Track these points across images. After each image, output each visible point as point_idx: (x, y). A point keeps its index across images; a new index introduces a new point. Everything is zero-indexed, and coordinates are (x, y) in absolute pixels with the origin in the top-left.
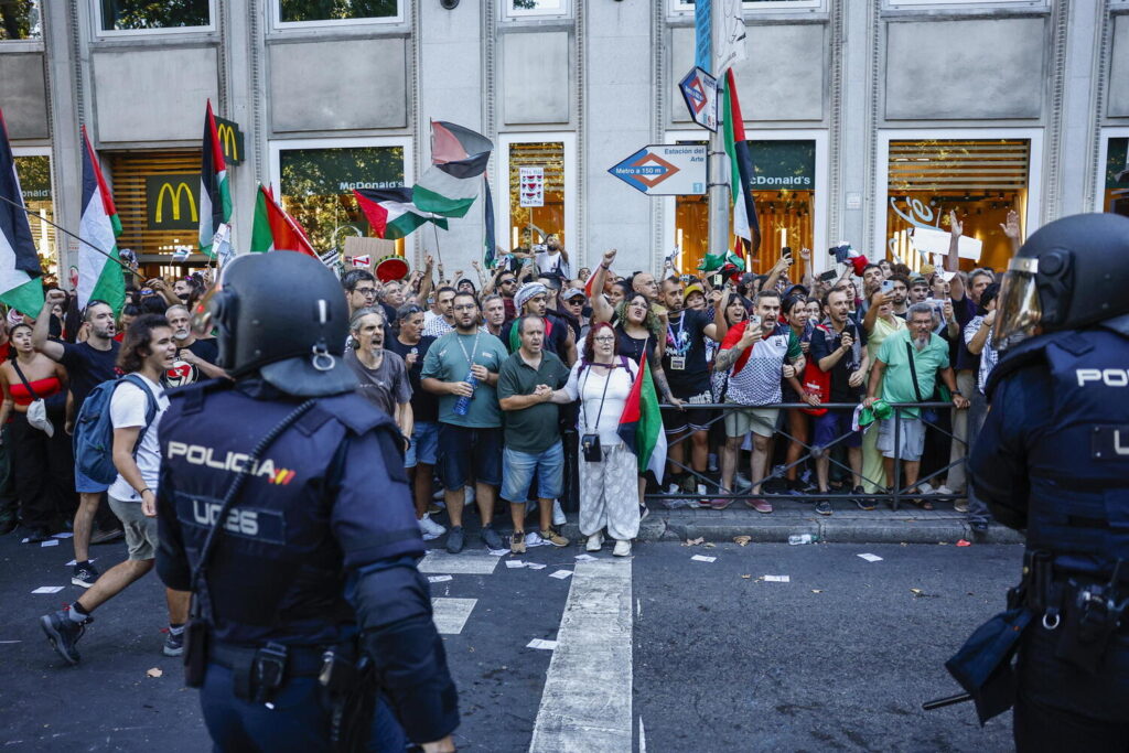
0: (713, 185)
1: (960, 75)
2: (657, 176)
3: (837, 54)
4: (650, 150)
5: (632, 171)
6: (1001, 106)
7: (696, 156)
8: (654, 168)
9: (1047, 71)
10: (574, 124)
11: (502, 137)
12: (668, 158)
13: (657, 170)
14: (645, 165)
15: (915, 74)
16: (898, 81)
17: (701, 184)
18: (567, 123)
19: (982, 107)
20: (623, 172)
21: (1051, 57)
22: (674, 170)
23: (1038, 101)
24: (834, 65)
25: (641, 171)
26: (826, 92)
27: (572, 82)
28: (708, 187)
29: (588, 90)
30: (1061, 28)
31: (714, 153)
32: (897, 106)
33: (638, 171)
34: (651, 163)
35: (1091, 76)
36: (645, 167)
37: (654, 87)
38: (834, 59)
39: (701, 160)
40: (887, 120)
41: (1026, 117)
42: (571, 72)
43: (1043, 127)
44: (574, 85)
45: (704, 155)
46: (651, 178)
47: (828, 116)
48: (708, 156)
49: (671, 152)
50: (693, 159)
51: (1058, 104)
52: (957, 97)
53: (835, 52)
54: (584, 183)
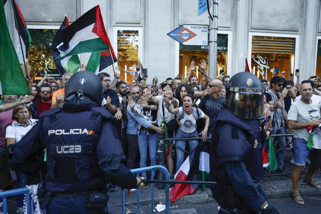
0: (211, 42)
1: (275, 15)
2: (188, 37)
3: (236, 4)
4: (185, 26)
5: (177, 35)
6: (287, 26)
7: (204, 30)
8: (187, 34)
9: (301, 16)
10: (142, 24)
11: (115, 28)
12: (193, 30)
13: (188, 35)
14: (182, 33)
15: (261, 14)
16: (255, 16)
17: (206, 42)
18: (140, 24)
19: (282, 26)
20: (174, 35)
21: (302, 11)
22: (195, 35)
23: (298, 26)
24: (235, 8)
25: (181, 35)
26: (232, 18)
27: (142, 8)
28: (209, 42)
29: (148, 11)
30: (306, 2)
31: (211, 29)
32: (255, 24)
33: (180, 35)
34: (185, 32)
35: (314, 18)
36: (183, 33)
37: (173, 12)
38: (235, 6)
39: (206, 31)
40: (252, 29)
41: (295, 31)
42: (141, 5)
43: (300, 34)
44: (142, 9)
45: (207, 30)
46: (185, 38)
47: (232, 26)
48: (209, 30)
49: (193, 28)
50: (202, 31)
51: (305, 27)
52: (274, 23)
53: (235, 4)
54: (146, 46)
